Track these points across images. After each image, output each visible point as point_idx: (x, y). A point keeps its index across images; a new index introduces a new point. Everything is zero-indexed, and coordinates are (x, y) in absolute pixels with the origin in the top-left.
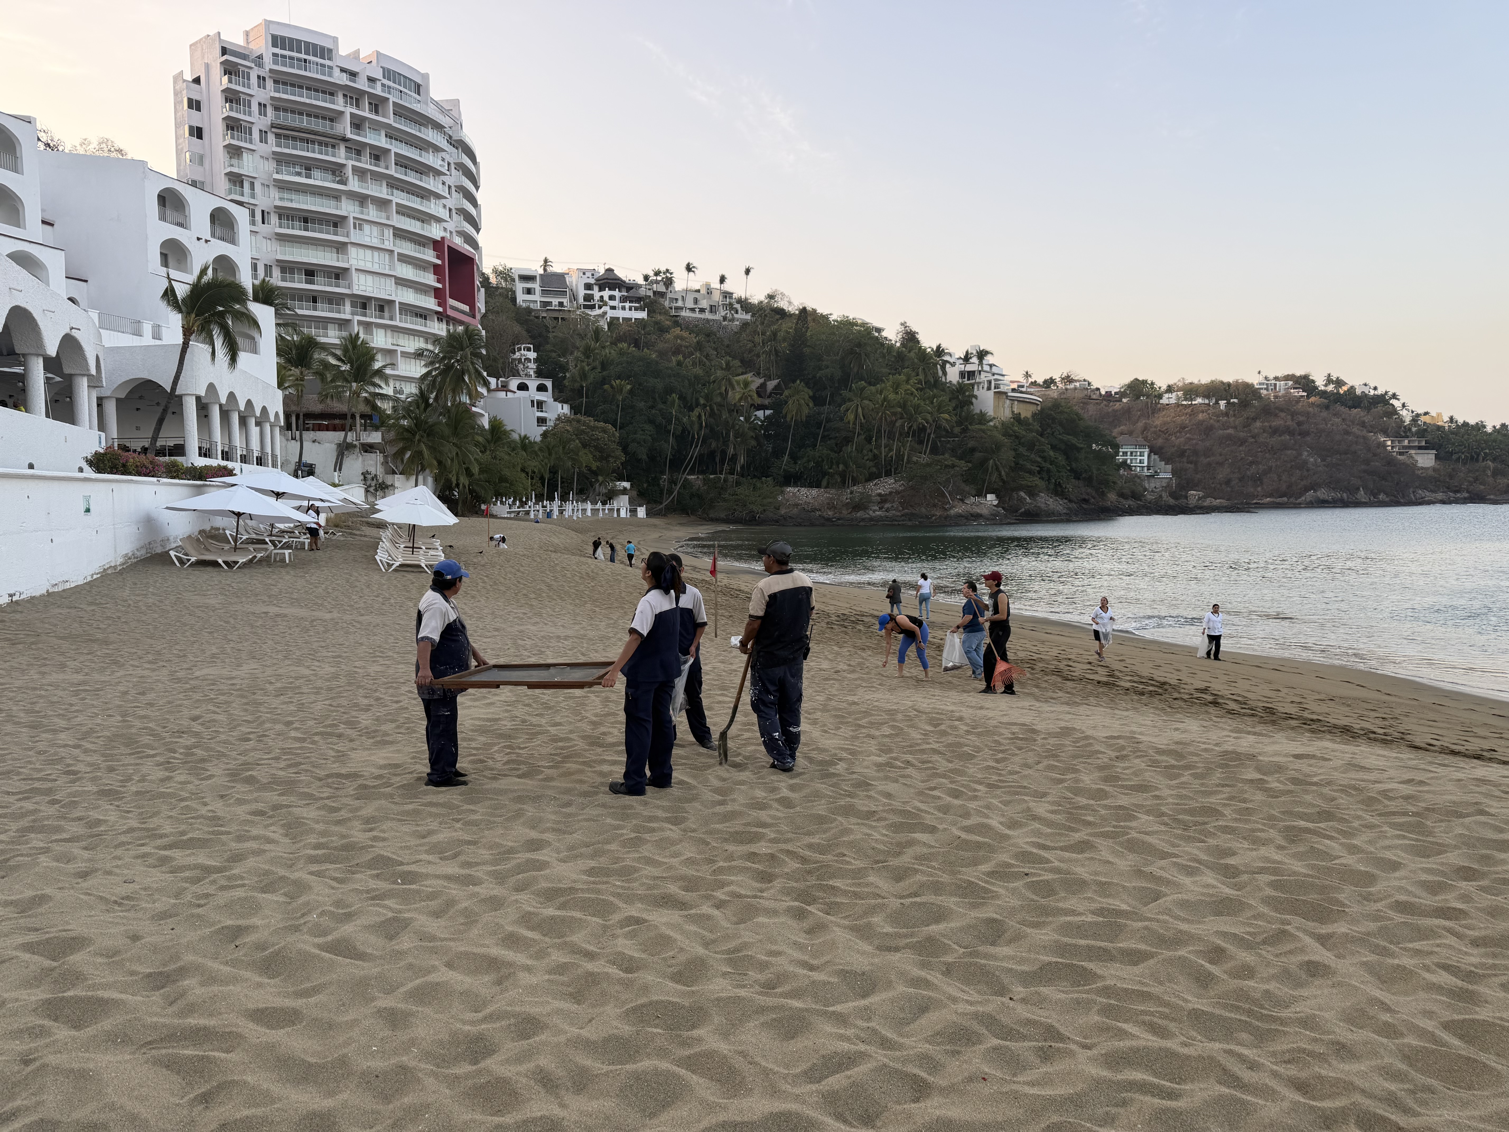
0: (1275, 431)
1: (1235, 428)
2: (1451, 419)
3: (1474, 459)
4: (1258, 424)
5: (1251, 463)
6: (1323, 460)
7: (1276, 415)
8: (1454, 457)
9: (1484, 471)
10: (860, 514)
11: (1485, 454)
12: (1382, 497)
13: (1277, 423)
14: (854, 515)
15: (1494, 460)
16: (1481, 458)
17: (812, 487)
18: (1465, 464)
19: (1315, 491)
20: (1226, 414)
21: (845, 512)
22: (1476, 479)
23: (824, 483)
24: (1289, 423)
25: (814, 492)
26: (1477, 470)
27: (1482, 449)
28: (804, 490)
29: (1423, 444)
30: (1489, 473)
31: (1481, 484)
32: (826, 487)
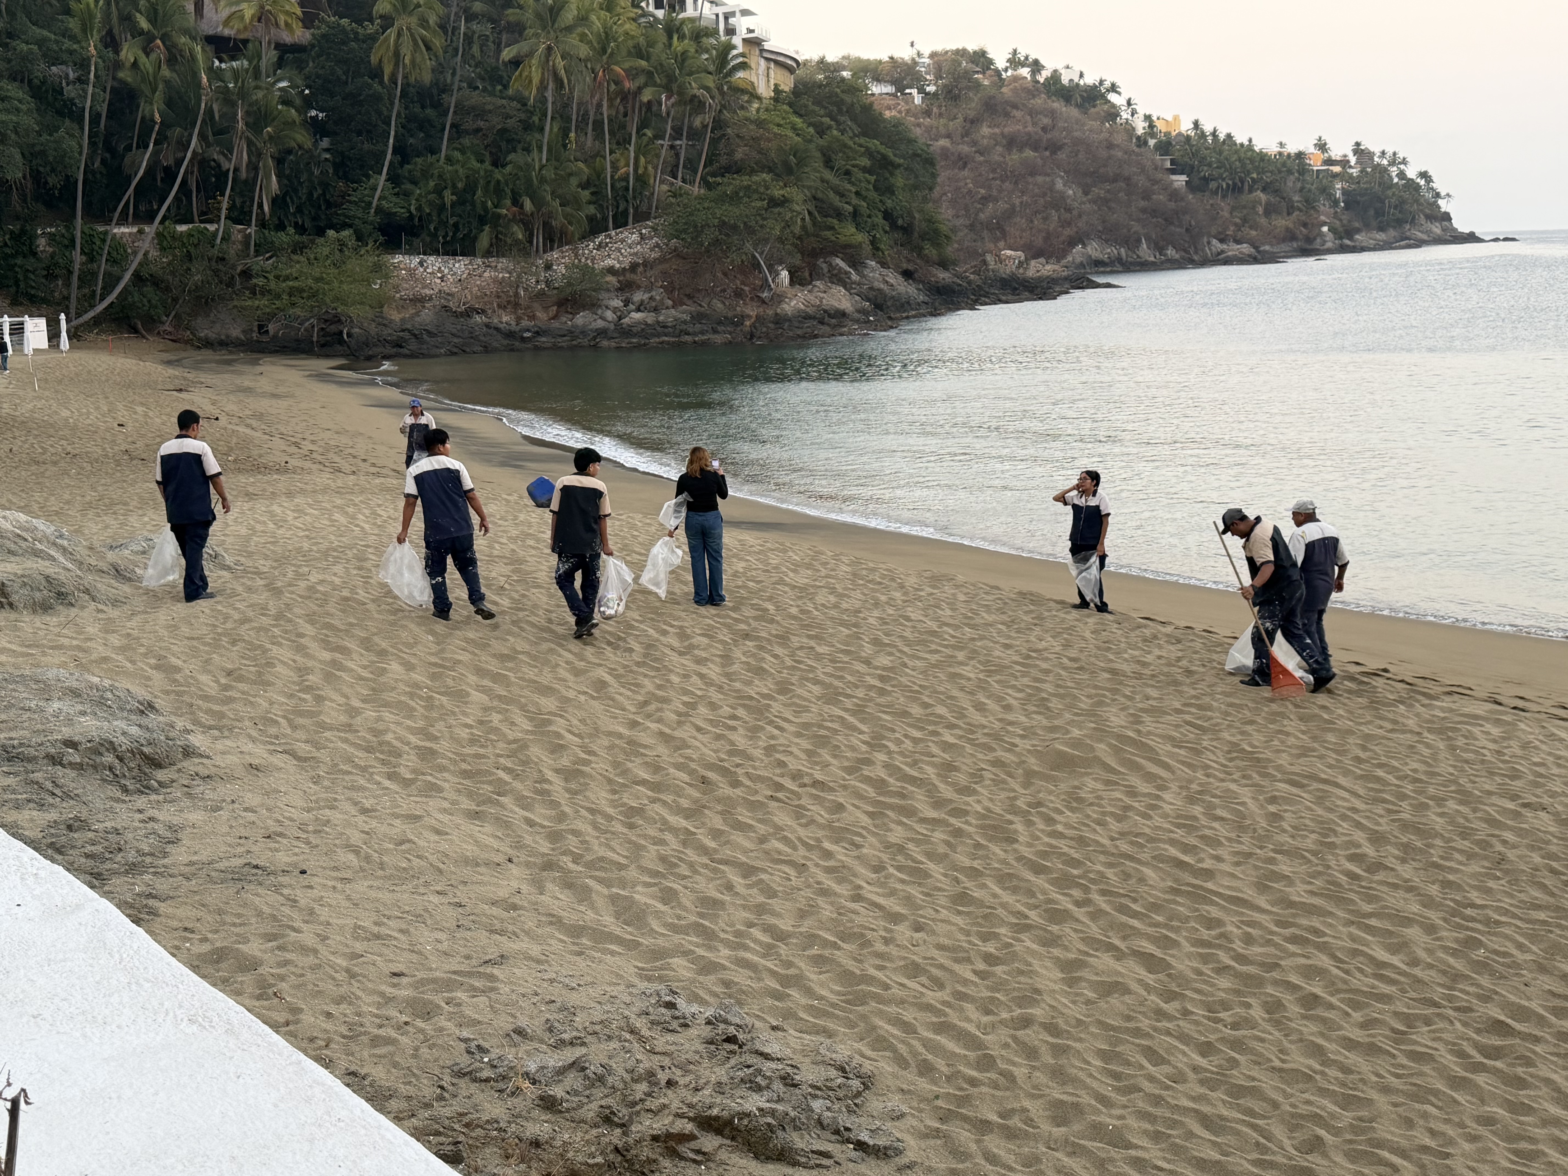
0: (1012, 143)
1: (948, 136)
2: (1196, 124)
3: (1236, 189)
4: (985, 130)
5: (985, 200)
6: (1086, 193)
7: (1007, 115)
8: (1213, 185)
9: (1254, 208)
10: (582, 319)
11: (1253, 179)
12: (1171, 252)
13: (1011, 128)
14: (566, 322)
15: (1264, 190)
16: (1246, 187)
17: (454, 254)
18: (1224, 197)
19: (1084, 246)
20: (928, 113)
21: (541, 315)
22: (1245, 220)
23: (484, 240)
24: (1030, 129)
25: (460, 266)
26: (1244, 207)
27: (1249, 173)
28: (434, 262)
29: (1168, 165)
30: (1260, 210)
31: (1251, 228)
32: (488, 254)
